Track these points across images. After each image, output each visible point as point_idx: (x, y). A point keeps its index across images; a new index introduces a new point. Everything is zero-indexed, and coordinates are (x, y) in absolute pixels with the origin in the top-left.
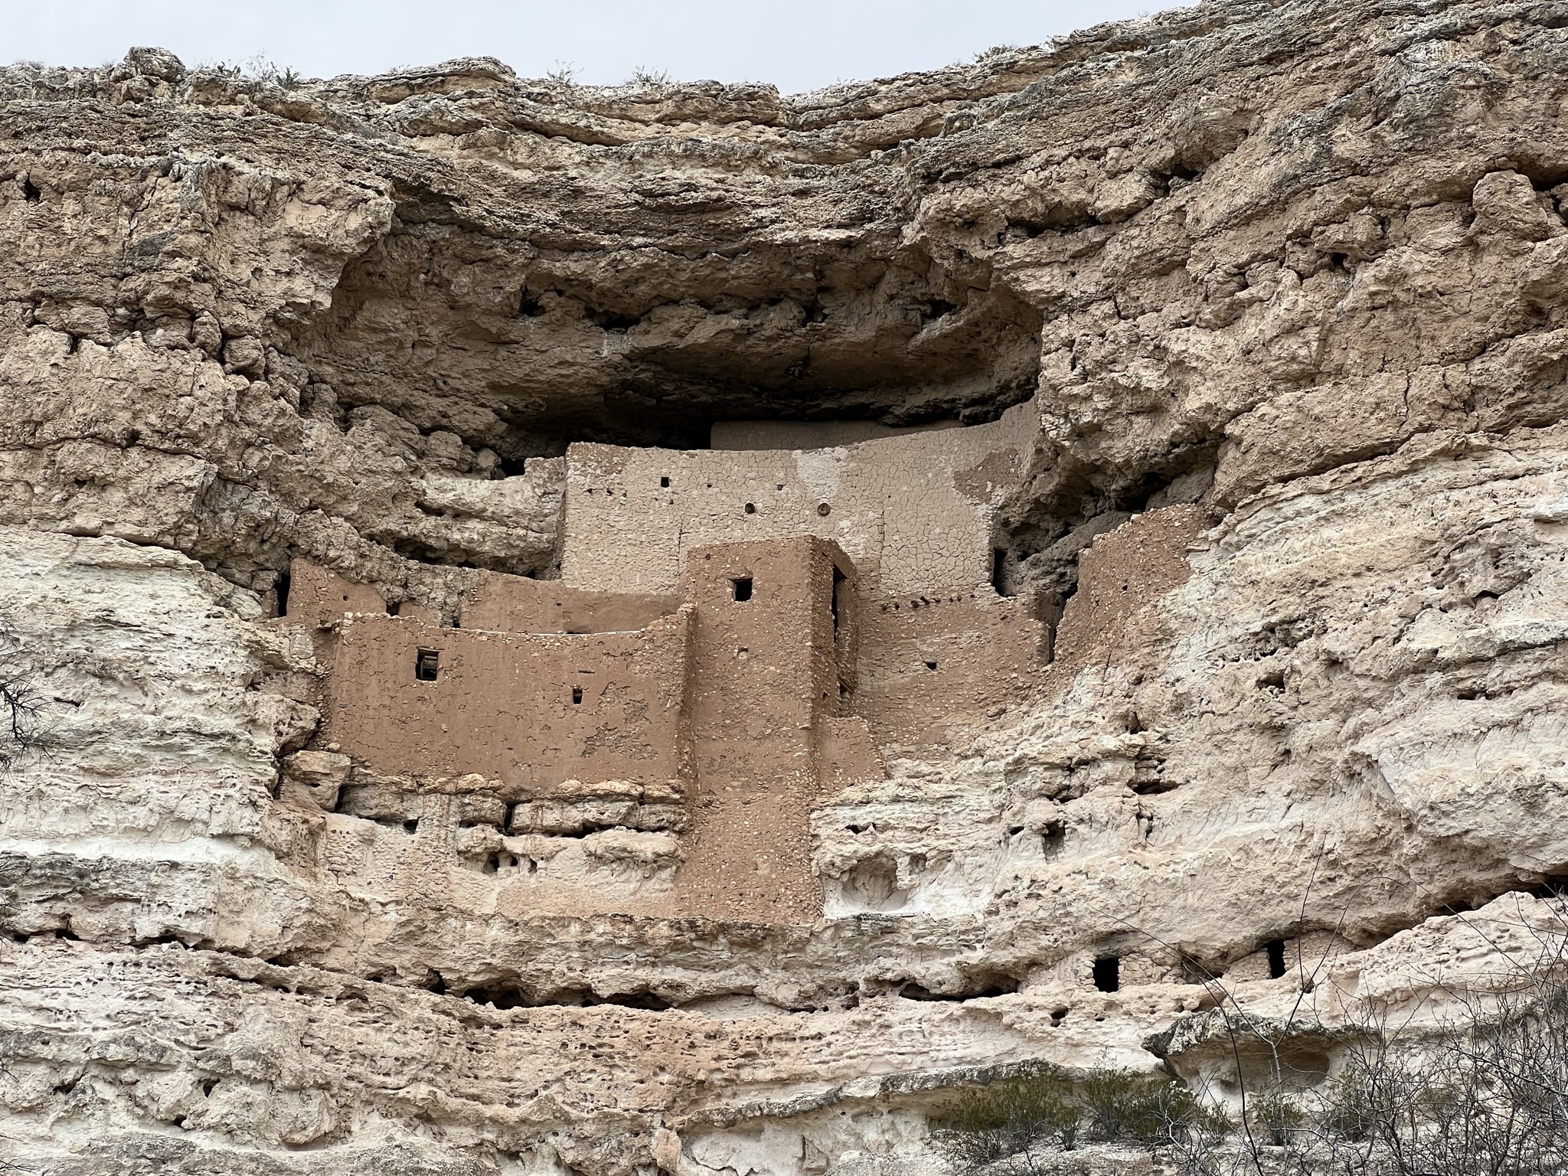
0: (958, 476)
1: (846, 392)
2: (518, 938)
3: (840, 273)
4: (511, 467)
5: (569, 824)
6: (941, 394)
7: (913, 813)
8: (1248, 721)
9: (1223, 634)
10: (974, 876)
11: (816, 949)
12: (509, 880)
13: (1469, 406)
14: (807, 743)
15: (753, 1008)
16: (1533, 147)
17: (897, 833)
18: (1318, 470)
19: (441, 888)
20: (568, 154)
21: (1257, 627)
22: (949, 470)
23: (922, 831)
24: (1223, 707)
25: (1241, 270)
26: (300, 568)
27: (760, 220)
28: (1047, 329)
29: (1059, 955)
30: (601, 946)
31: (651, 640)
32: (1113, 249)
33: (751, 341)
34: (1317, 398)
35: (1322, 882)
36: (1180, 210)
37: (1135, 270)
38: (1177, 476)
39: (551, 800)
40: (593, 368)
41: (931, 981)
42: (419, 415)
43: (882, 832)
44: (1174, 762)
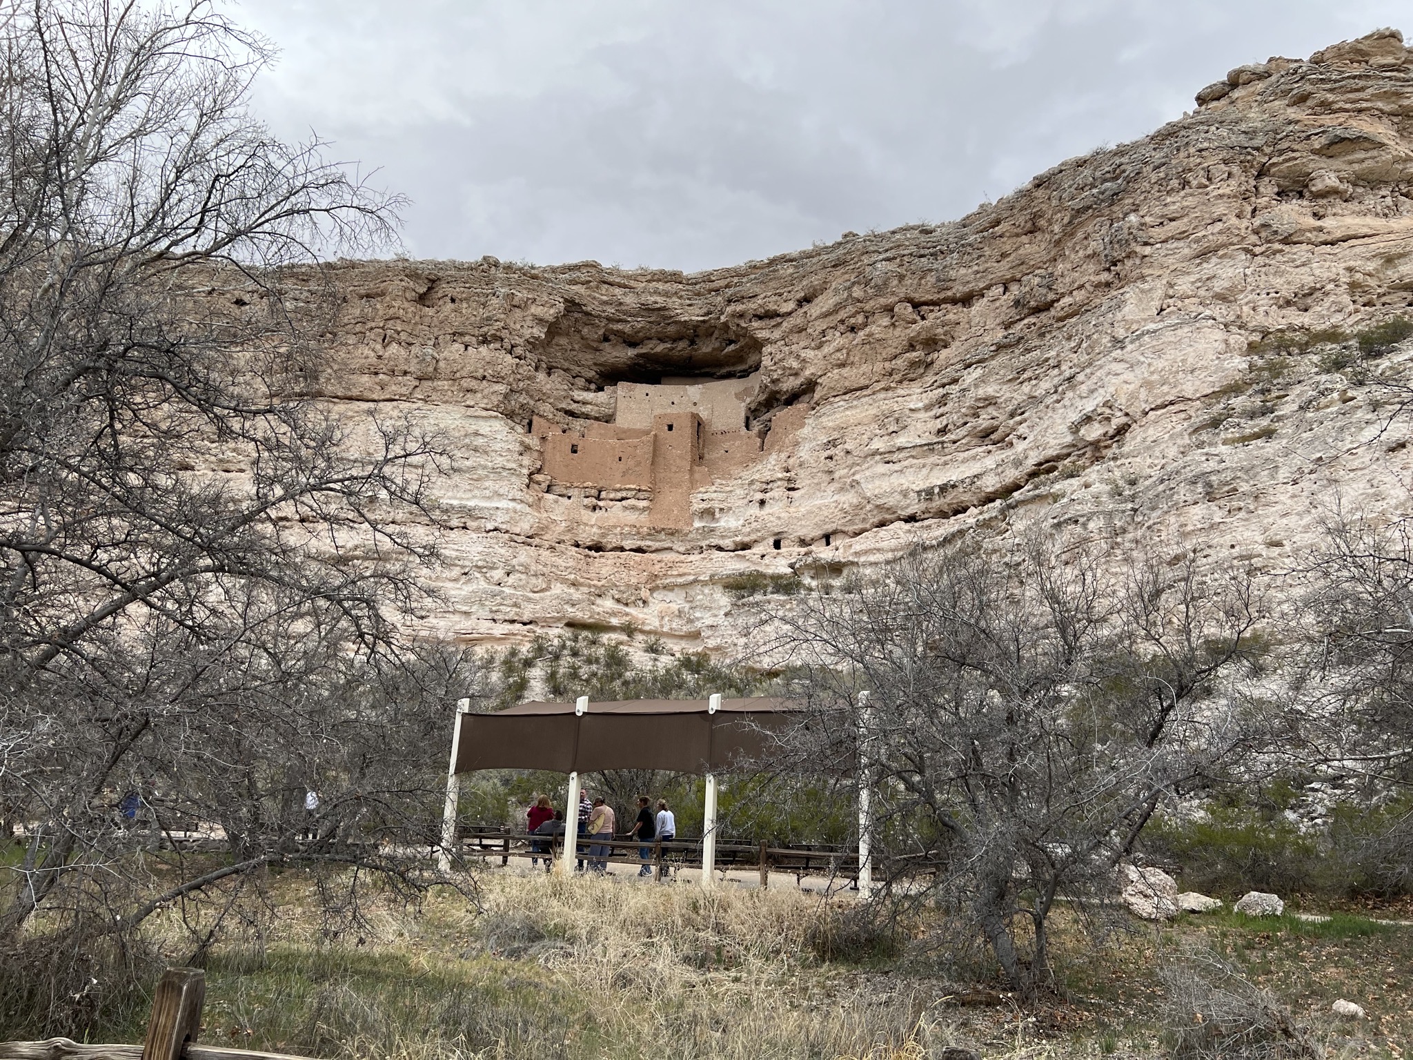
0: (736, 394)
1: (702, 368)
2: (601, 532)
3: (701, 331)
4: (600, 389)
5: (617, 498)
7: (721, 496)
8: (822, 469)
9: (815, 443)
11: (691, 536)
12: (599, 514)
13: (891, 375)
14: (689, 474)
15: (672, 553)
16: (913, 295)
17: (716, 502)
18: (845, 394)
19: (578, 516)
20: (618, 291)
21: (825, 441)
22: (733, 392)
23: (723, 501)
24: (814, 465)
25: (824, 331)
26: (535, 418)
27: (677, 314)
28: (764, 349)
29: (763, 539)
30: (627, 534)
31: (643, 443)
32: (785, 324)
33: (674, 351)
34: (845, 371)
35: (842, 518)
36: (806, 313)
37: (791, 331)
38: (802, 395)
39: (612, 490)
40: (626, 358)
41: (725, 546)
42: (571, 372)
43: (710, 501)
44: (799, 482)
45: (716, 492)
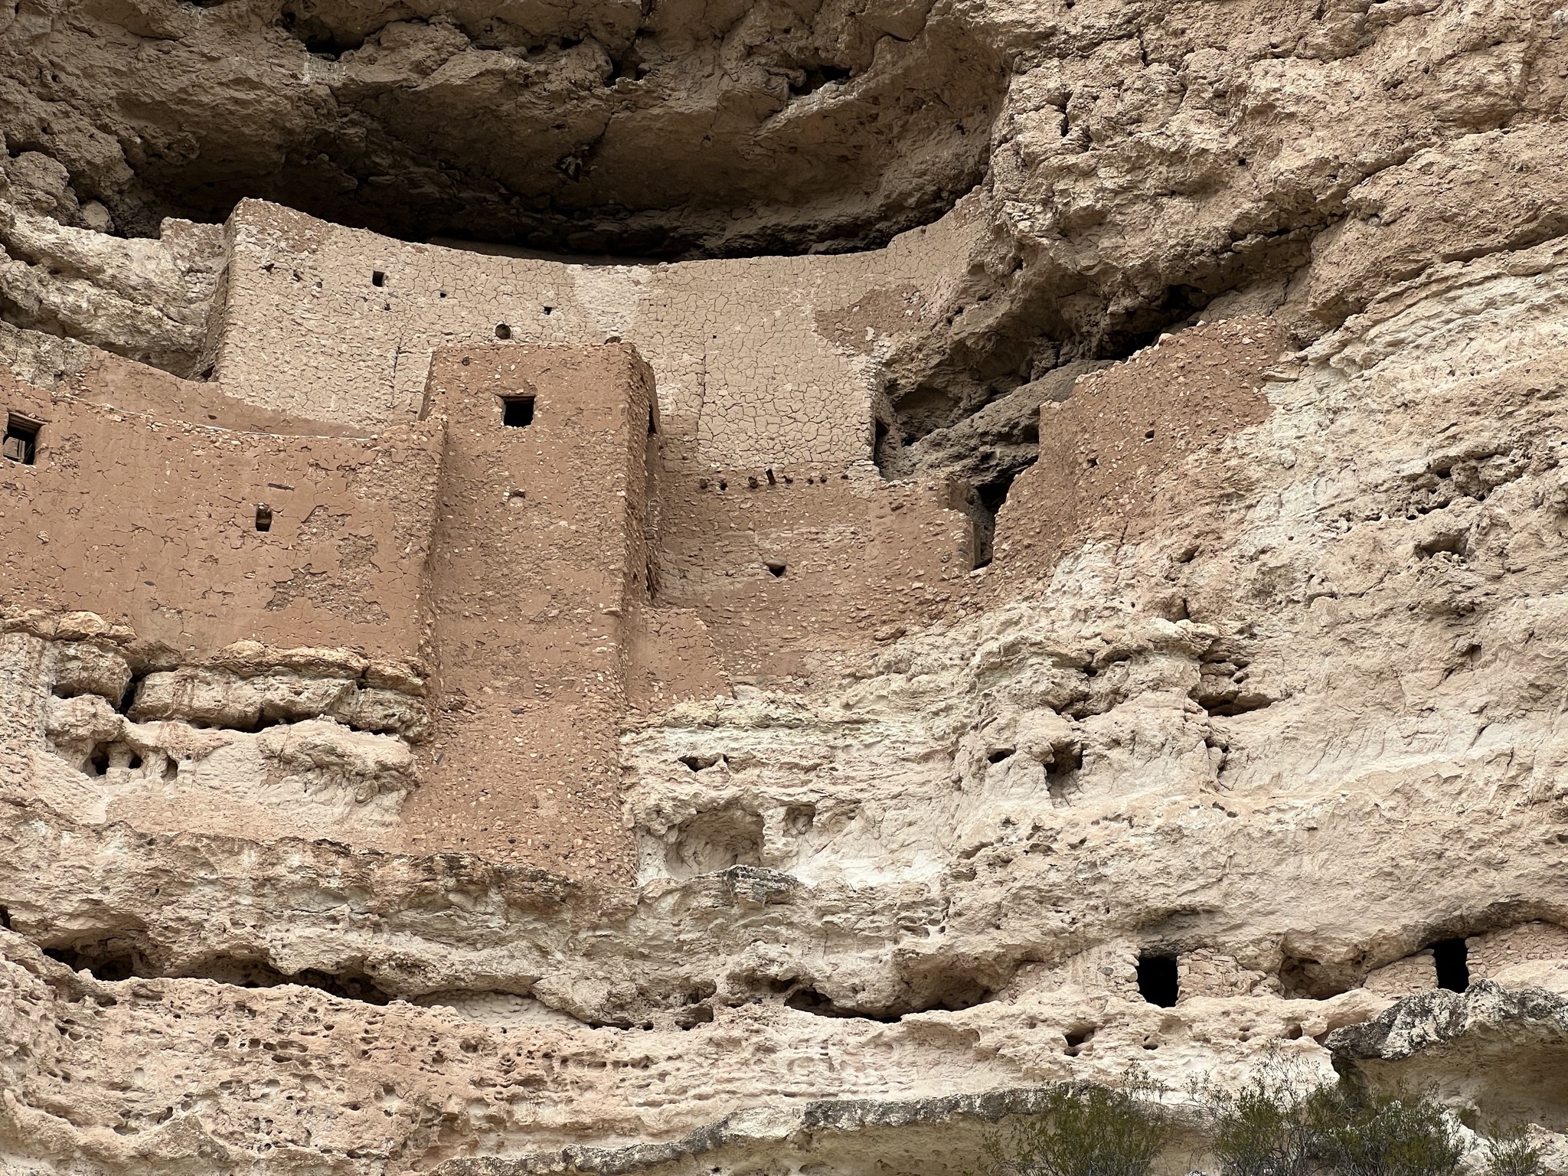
0: (821, 317)
1: (637, 210)
2: (152, 864)
4: (136, 225)
5: (235, 709)
6: (787, 218)
7: (793, 744)
8: (1408, 601)
9: (1347, 482)
10: (901, 837)
11: (645, 925)
12: (128, 787)
15: (529, 1016)
17: (766, 773)
18: (1522, 243)
19: (17, 778)
21: (1418, 466)
22: (808, 309)
24: (1356, 583)
28: (1016, 83)
29: (1077, 946)
30: (294, 888)
31: (387, 453)
33: (526, 97)
34: (1523, 140)
35: (1548, 842)
38: (1222, 293)
39: (210, 669)
40: (286, 97)
41: (840, 985)
42: (9, 117)
43: (738, 771)
44: (1264, 667)
45: (768, 726)
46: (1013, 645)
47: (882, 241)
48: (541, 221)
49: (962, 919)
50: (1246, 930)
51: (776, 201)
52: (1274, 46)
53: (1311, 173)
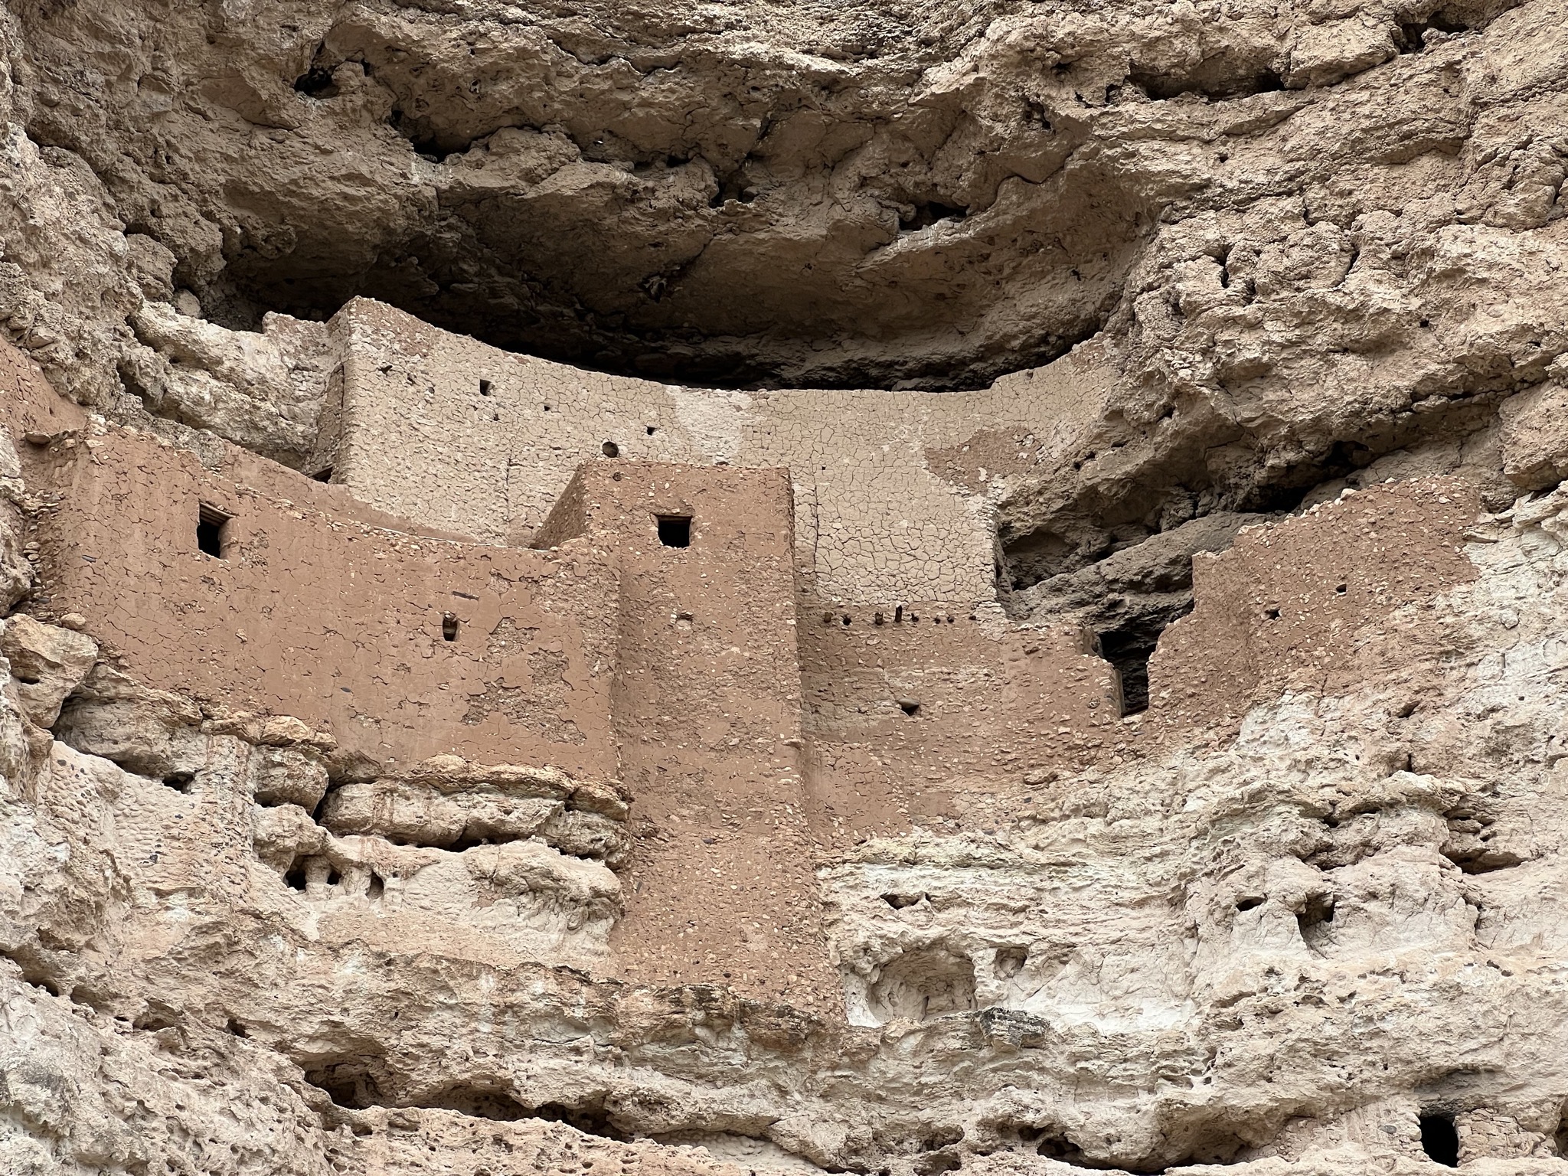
0: (930, 454)
1: (712, 335)
2: (393, 985)
6: (874, 352)
7: (998, 884)
10: (1125, 983)
11: (887, 1066)
12: (333, 904)
14: (796, 768)
15: (765, 1158)
17: (972, 913)
22: (916, 445)
23: (1016, 911)
27: (710, 20)
29: (1354, 1100)
31: (569, 566)
32: (1313, 120)
33: (631, 212)
36: (1452, 69)
40: (396, 196)
41: (1094, 1135)
42: (123, 196)
43: (939, 910)
44: (1511, 826)
45: (969, 866)
46: (1260, 792)
47: (982, 382)
48: (612, 339)
49: (1232, 1070)
50: (1528, 1091)
51: (862, 335)
52: (1460, 213)
53: (1511, 339)
